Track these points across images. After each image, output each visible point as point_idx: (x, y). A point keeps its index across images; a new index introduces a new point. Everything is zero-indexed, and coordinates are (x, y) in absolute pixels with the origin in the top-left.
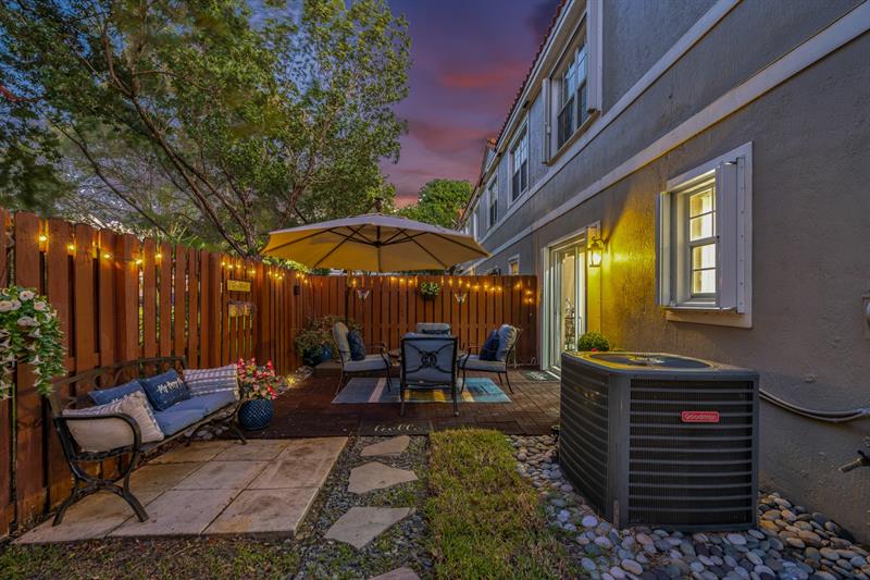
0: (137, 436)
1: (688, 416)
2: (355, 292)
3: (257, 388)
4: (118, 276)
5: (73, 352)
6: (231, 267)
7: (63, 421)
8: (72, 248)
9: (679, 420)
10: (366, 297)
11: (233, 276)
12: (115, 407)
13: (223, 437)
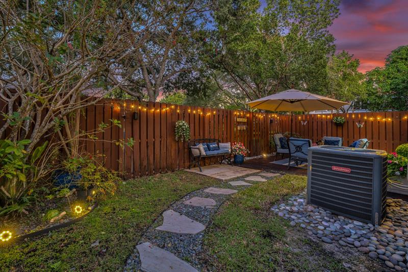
0: (200, 153)
1: (335, 168)
2: (300, 122)
3: (238, 151)
4: (204, 117)
5: (195, 135)
6: (238, 114)
7: (190, 148)
8: (194, 112)
9: (331, 169)
10: (305, 124)
11: (240, 117)
12: (197, 147)
13: (229, 164)
